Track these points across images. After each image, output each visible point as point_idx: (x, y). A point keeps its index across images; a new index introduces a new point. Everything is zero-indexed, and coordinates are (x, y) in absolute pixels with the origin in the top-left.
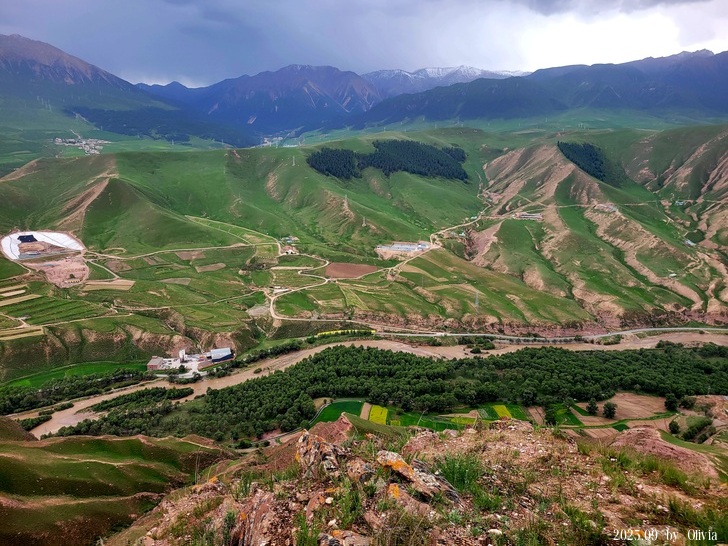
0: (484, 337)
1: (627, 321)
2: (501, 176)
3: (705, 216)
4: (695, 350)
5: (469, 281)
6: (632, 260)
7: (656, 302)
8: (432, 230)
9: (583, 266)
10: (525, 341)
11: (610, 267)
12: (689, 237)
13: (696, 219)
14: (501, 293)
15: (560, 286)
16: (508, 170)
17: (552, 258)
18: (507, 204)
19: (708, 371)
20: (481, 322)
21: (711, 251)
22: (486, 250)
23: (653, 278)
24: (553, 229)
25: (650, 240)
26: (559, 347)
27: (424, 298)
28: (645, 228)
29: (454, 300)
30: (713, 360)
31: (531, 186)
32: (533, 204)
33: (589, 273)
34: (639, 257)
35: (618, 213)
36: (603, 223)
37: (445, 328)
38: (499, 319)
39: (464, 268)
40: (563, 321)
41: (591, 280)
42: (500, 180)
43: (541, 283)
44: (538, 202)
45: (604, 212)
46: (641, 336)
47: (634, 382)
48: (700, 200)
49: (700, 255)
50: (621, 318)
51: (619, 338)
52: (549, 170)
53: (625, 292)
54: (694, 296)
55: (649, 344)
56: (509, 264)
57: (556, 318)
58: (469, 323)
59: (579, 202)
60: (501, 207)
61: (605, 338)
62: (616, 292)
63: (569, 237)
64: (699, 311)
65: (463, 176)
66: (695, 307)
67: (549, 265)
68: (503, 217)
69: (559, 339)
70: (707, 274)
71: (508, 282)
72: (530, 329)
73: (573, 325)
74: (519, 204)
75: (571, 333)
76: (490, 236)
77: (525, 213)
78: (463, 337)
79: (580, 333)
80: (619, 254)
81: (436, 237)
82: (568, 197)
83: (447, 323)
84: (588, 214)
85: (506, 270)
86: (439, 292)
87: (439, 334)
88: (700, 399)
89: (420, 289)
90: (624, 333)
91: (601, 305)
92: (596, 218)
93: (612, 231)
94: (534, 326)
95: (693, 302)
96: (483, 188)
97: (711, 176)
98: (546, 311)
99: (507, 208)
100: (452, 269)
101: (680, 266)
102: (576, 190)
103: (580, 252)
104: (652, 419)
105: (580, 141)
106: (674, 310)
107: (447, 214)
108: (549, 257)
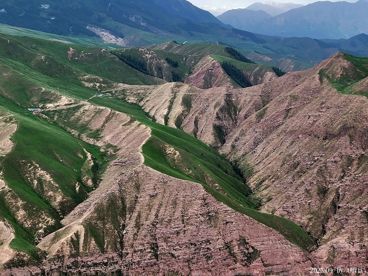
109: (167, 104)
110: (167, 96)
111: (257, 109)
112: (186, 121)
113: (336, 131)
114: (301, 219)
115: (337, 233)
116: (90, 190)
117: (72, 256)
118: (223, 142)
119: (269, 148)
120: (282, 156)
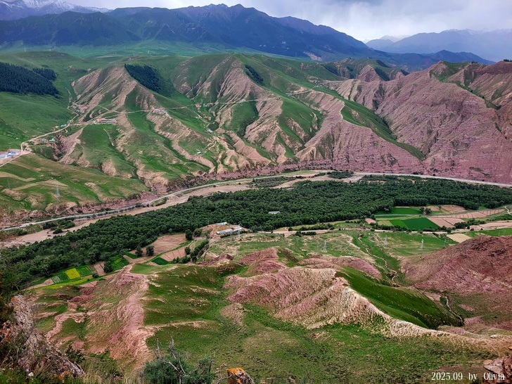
0: (66, 219)
1: (171, 187)
2: (86, 91)
3: (219, 113)
4: (209, 198)
5: (56, 177)
6: (176, 146)
7: (189, 172)
8: (23, 138)
9: (145, 154)
10: (99, 215)
11: (162, 152)
12: (210, 127)
13: (214, 115)
14: (82, 182)
15: (128, 170)
16: (91, 86)
17: (124, 151)
18: (90, 113)
19: (213, 209)
20: (62, 208)
21: (221, 135)
22: (72, 150)
23: (188, 156)
24: (124, 129)
25: (186, 132)
26: (123, 214)
27: (11, 198)
28: (183, 123)
29: (38, 195)
30: (217, 203)
31: (108, 98)
32: (110, 112)
33: (148, 158)
34: (180, 143)
35: (167, 115)
36: (158, 122)
37: (31, 219)
38: (78, 203)
39: (51, 167)
40: (126, 195)
41: (149, 163)
42: (85, 94)
43: (114, 170)
44: (113, 111)
45: (159, 115)
46: (179, 196)
47: (169, 227)
48: (217, 103)
49: (215, 138)
50: (166, 186)
51: (166, 200)
52: (120, 85)
53: (170, 168)
54: (210, 164)
55: (184, 200)
56: (90, 159)
57: (121, 194)
58: (52, 211)
59: (143, 108)
60: (85, 115)
61: (156, 202)
62: (164, 169)
63: (135, 134)
64: (213, 173)
65: (54, 92)
66: (211, 171)
67: (121, 156)
68: (86, 124)
69: (124, 209)
70: (218, 150)
71: (88, 173)
72: (102, 206)
73: (134, 197)
74: (100, 113)
75: (133, 202)
76: (75, 139)
77: (104, 119)
78: (47, 223)
79: (140, 201)
80: (168, 143)
81: (26, 144)
82: (134, 105)
83: (32, 215)
84: (149, 117)
85: (88, 164)
86: (26, 191)
87: (24, 225)
88: (205, 229)
89: (7, 191)
90: (169, 195)
91: (155, 179)
92: (155, 119)
93: (164, 128)
94: (105, 203)
95: (210, 168)
96: (72, 101)
97: (222, 87)
98: (114, 190)
99: (91, 116)
100: (39, 170)
101: (203, 146)
102: (139, 100)
103: (143, 144)
104: (177, 248)
105: (142, 64)
106: (199, 175)
107: (37, 125)
108: (121, 151)
109: (350, 90)
110: (350, 86)
111: (395, 91)
112: (359, 98)
113: (438, 102)
114: (418, 145)
115: (437, 152)
116: (316, 131)
117: (311, 160)
118: (377, 108)
119: (401, 111)
120: (408, 115)
